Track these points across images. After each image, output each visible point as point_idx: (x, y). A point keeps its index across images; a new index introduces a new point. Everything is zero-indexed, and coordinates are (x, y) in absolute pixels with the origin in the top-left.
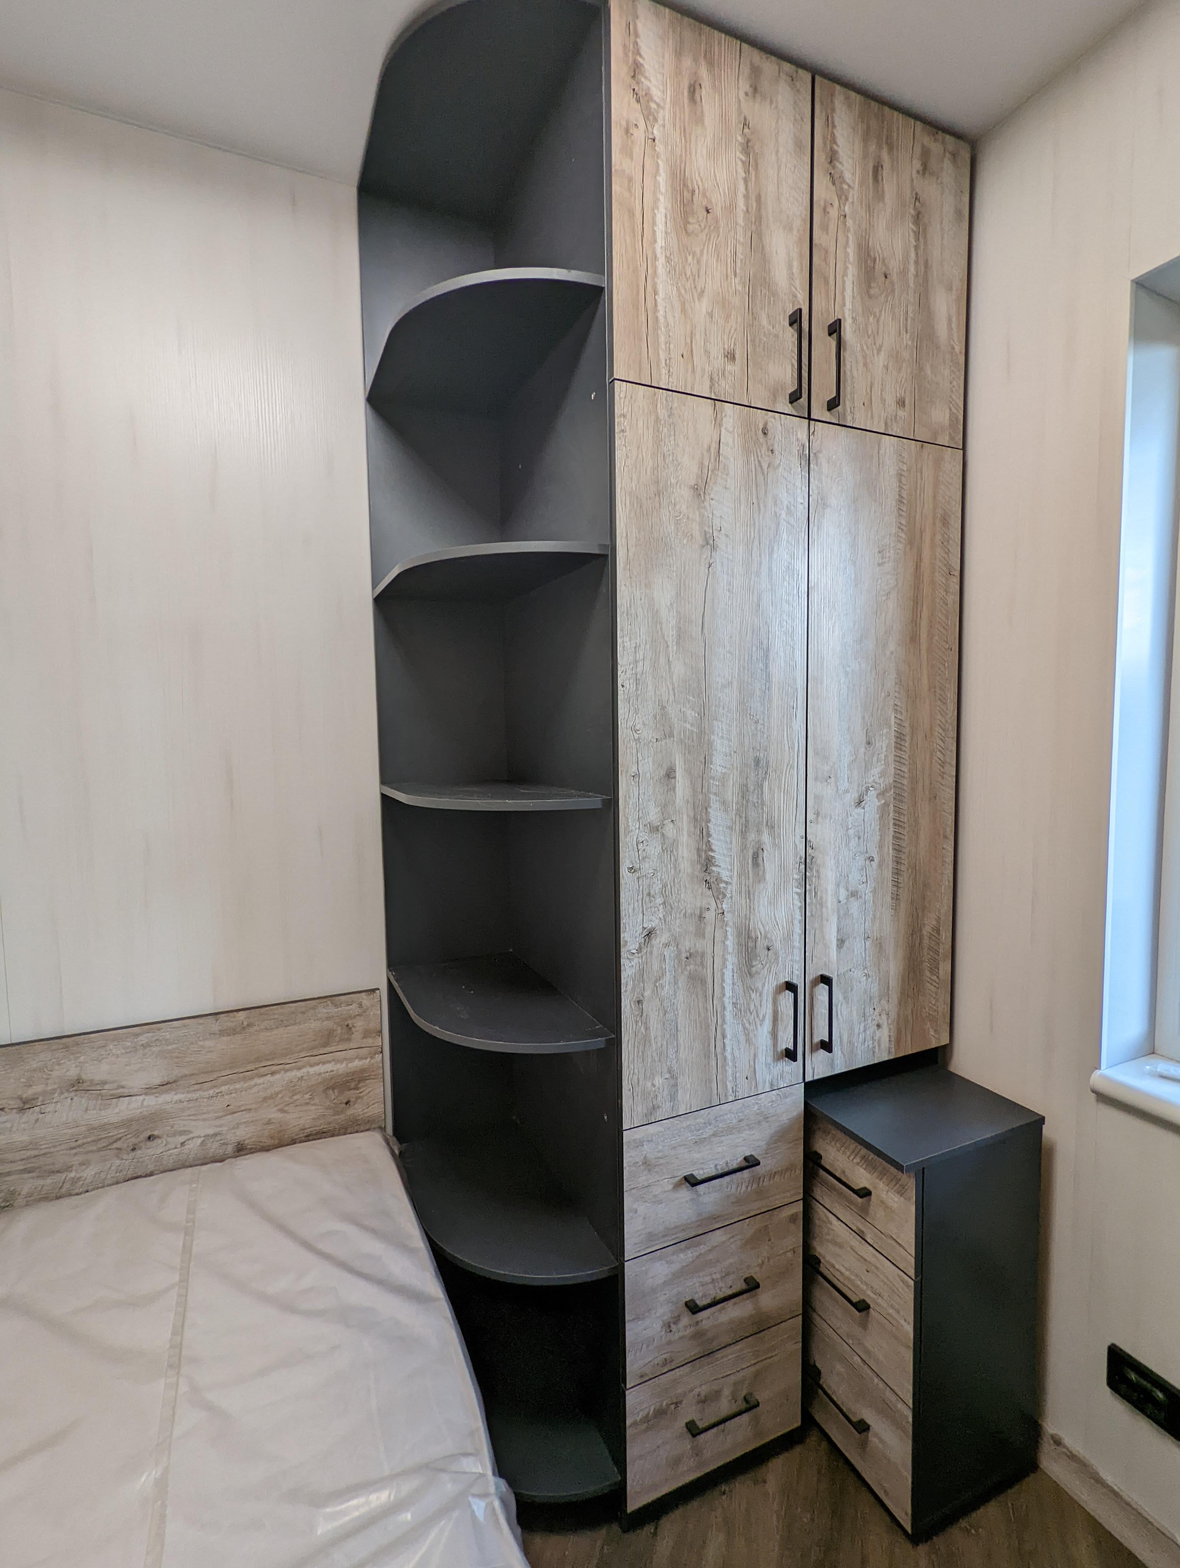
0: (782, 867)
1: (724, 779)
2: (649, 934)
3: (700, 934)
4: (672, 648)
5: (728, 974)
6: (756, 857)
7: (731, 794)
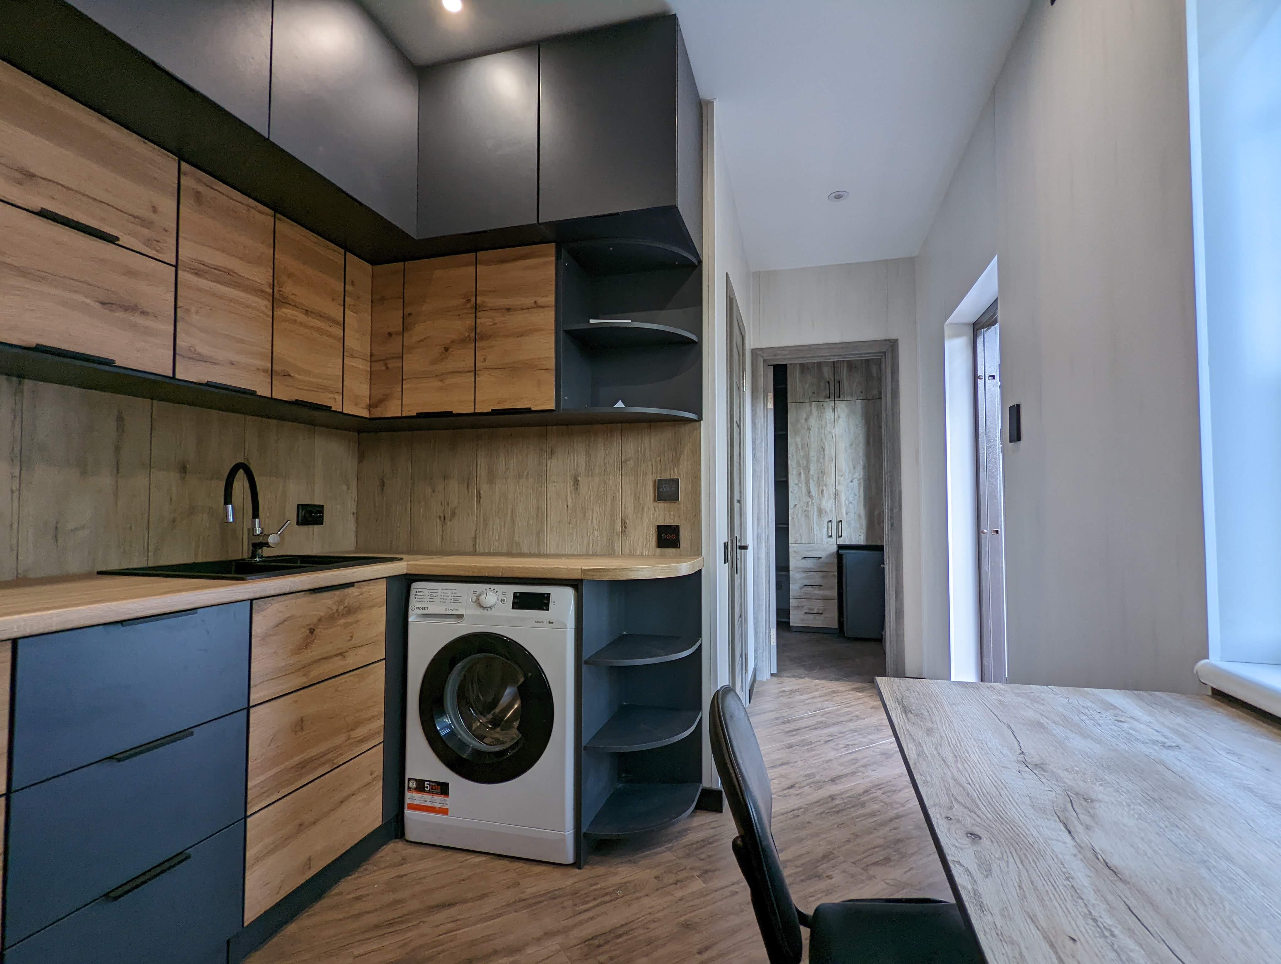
0: (829, 495)
1: (813, 476)
2: (795, 505)
3: (807, 506)
4: (800, 450)
5: (815, 516)
6: (822, 492)
7: (815, 478)
